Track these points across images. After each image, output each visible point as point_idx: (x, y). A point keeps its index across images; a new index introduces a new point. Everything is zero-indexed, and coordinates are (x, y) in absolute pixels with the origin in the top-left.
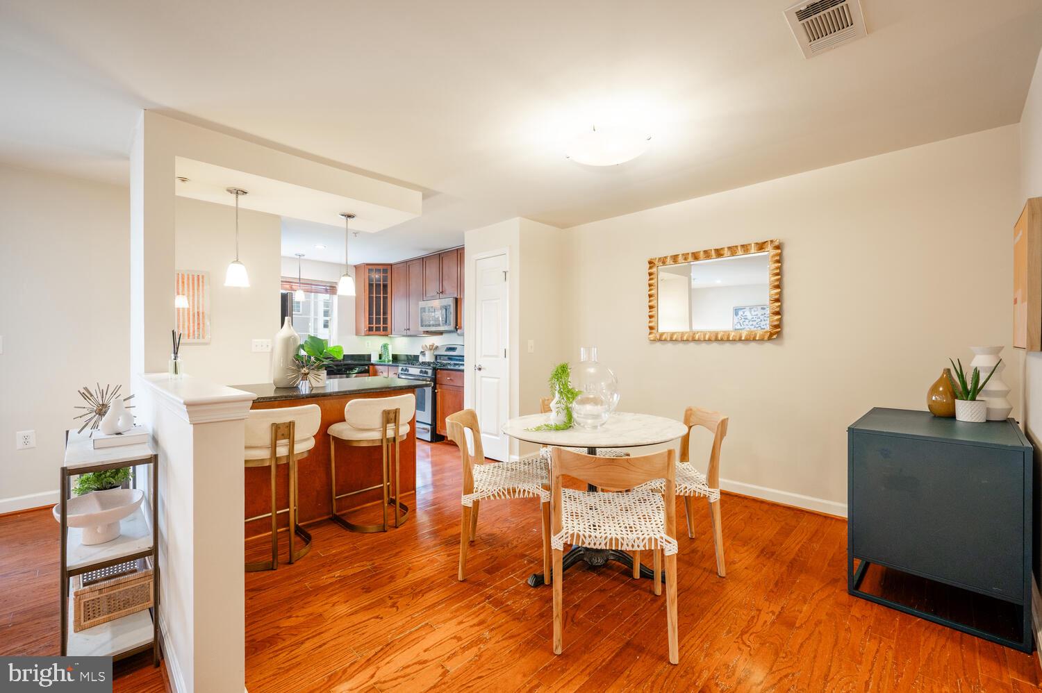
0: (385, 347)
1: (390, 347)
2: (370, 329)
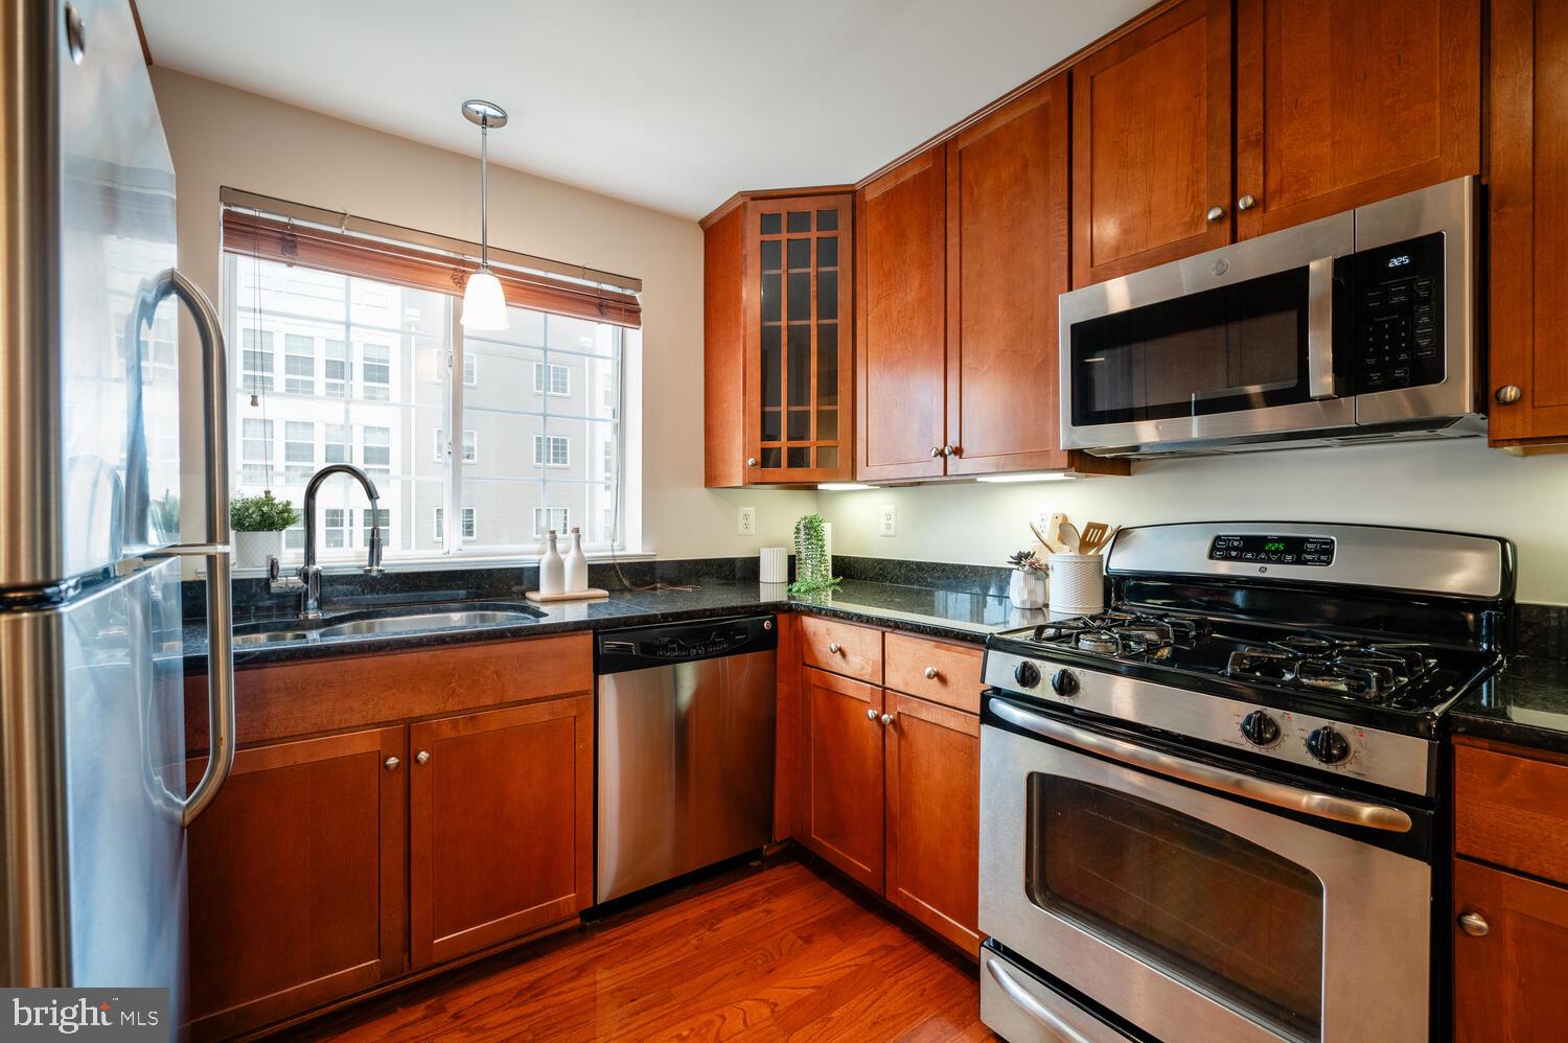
0: (811, 529)
1: (827, 529)
2: (767, 459)
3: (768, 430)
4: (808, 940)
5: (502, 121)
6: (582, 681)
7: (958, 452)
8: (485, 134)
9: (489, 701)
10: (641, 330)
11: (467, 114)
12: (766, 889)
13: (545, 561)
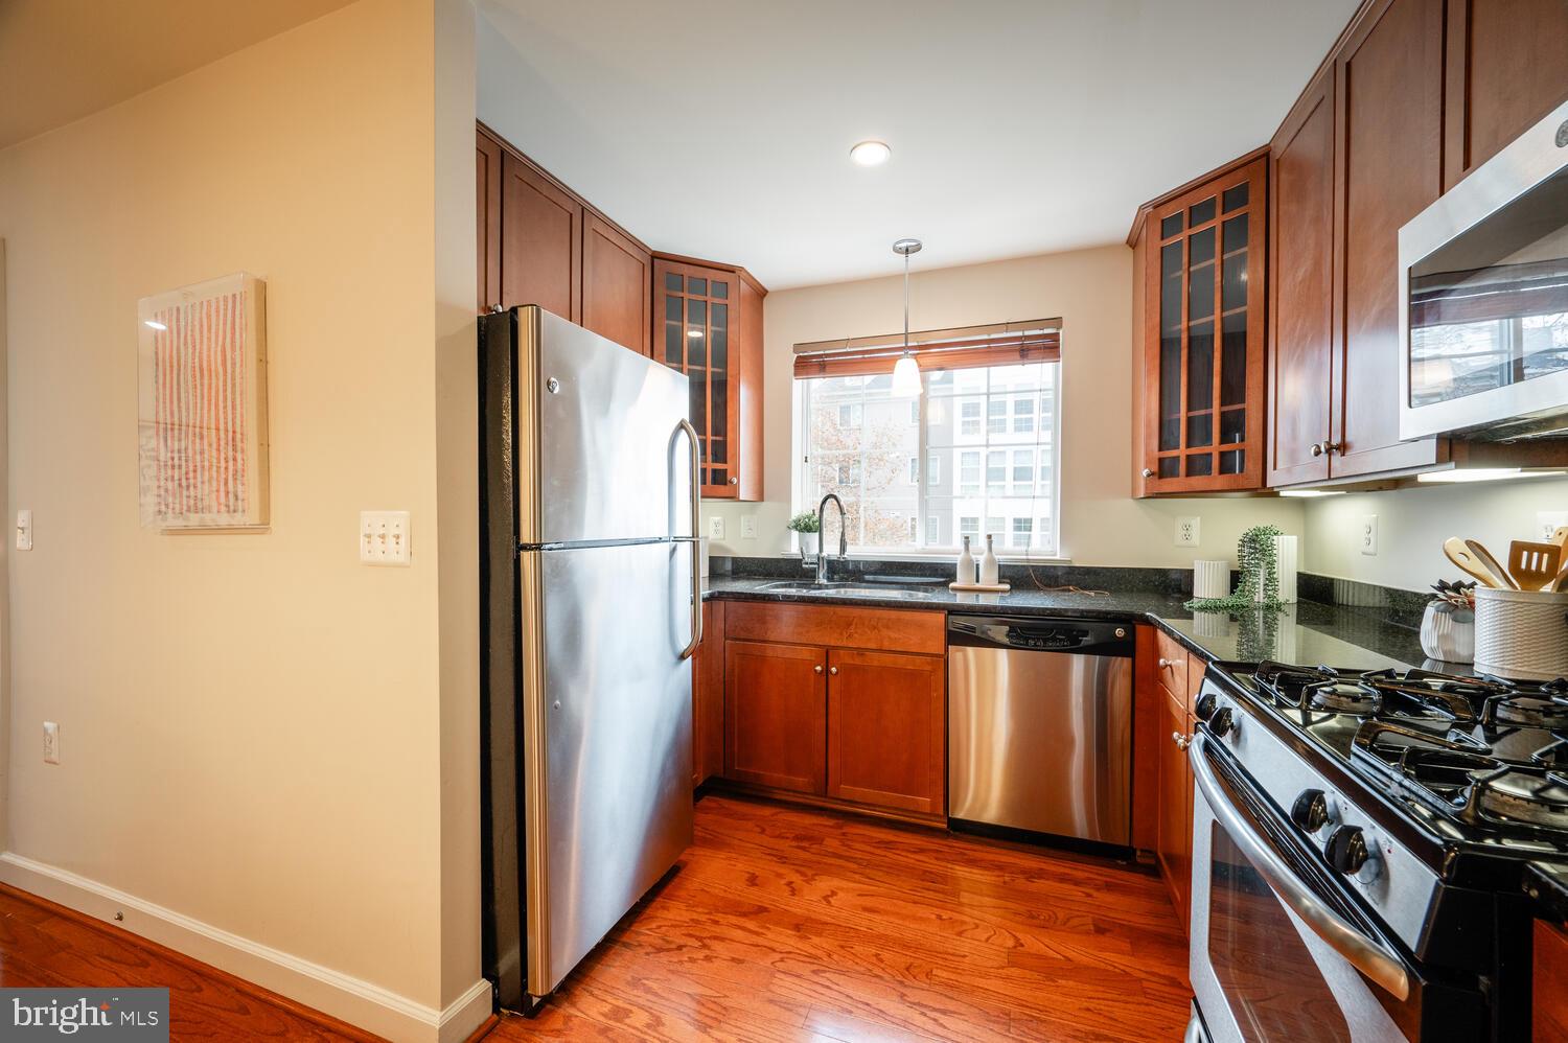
0: (1257, 545)
1: (1276, 546)
3: (1165, 440)
4: (1100, 930)
5: (918, 248)
6: (936, 645)
7: (1343, 447)
8: (907, 261)
9: (873, 646)
10: (1061, 363)
11: (897, 250)
12: (1106, 882)
13: (958, 559)
